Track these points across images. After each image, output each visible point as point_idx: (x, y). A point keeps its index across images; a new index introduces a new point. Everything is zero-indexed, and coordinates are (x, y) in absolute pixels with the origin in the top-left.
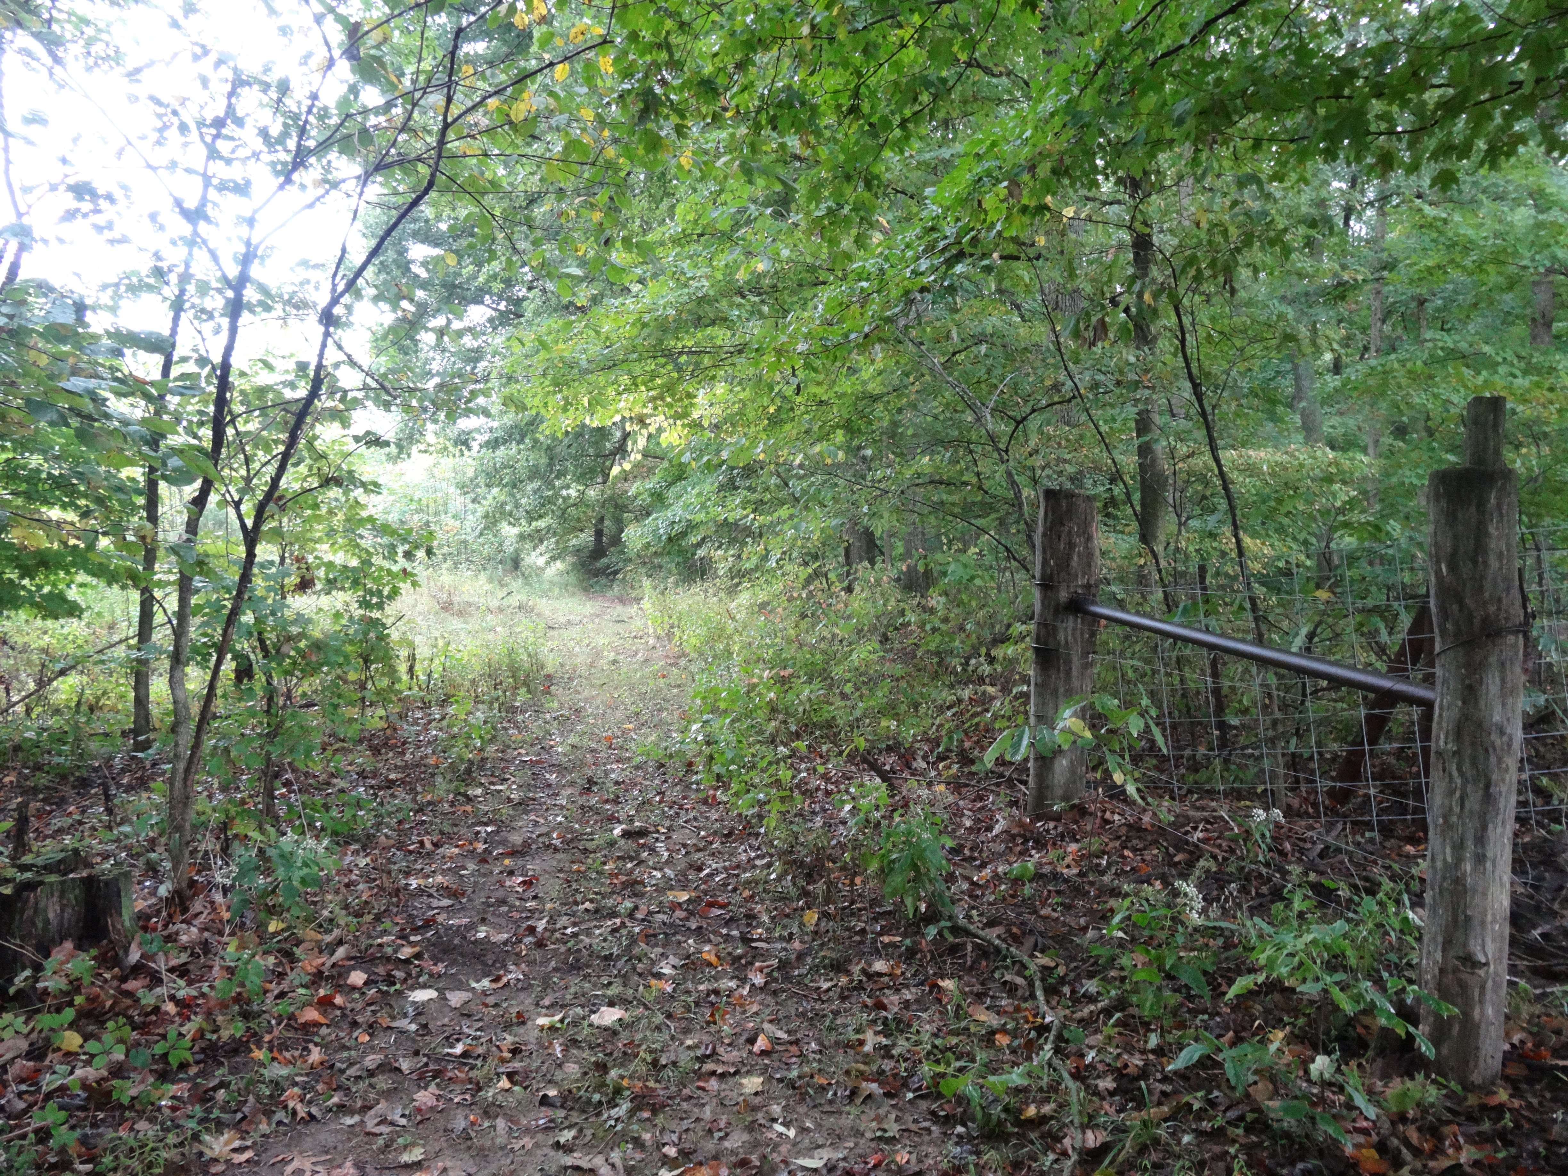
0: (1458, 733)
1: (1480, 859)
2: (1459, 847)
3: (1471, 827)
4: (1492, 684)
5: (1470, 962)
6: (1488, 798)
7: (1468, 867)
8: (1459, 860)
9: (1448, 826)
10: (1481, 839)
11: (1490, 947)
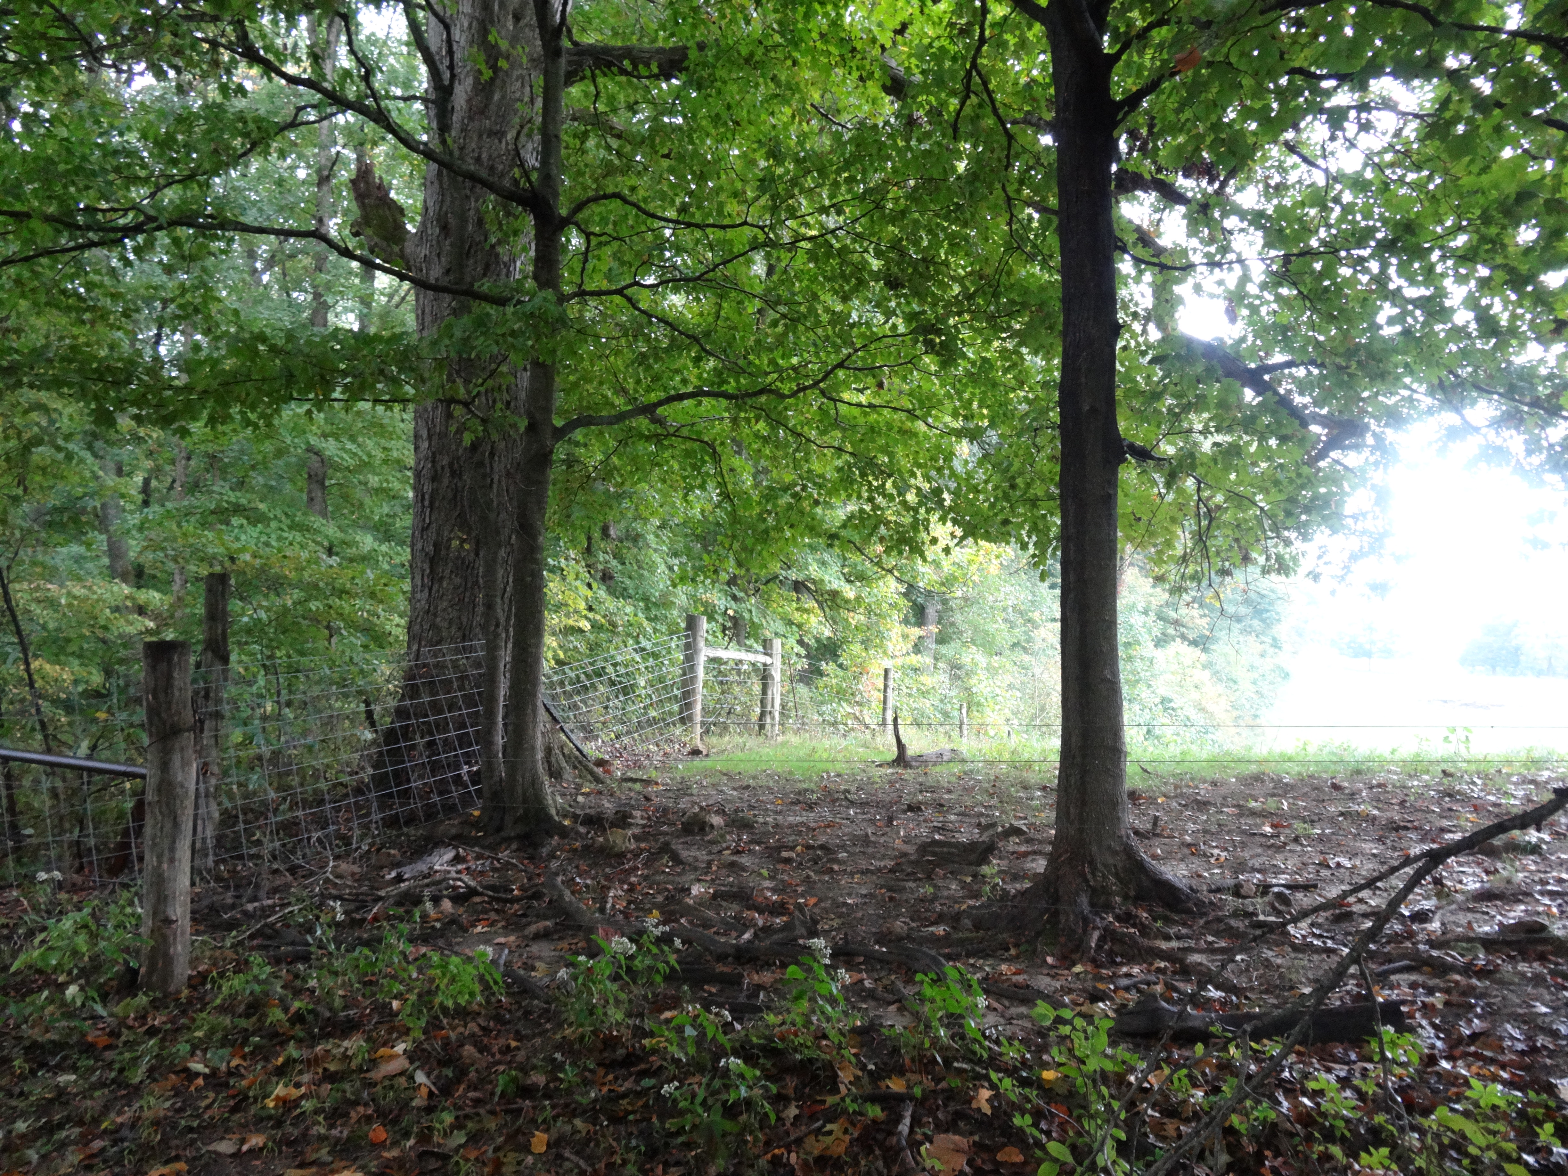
0: (159, 790)
1: (172, 860)
2: (160, 857)
3: (166, 844)
4: (176, 759)
5: (168, 922)
6: (176, 825)
7: (165, 866)
8: (160, 862)
9: (154, 844)
10: (172, 850)
11: (179, 911)
